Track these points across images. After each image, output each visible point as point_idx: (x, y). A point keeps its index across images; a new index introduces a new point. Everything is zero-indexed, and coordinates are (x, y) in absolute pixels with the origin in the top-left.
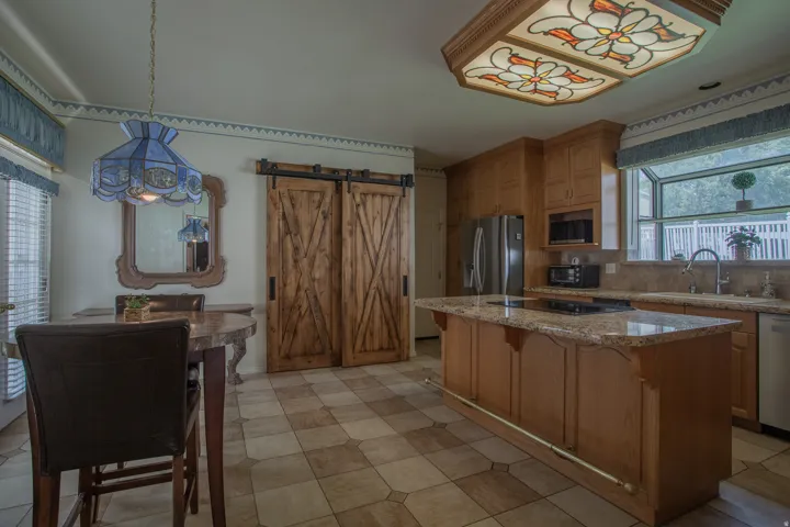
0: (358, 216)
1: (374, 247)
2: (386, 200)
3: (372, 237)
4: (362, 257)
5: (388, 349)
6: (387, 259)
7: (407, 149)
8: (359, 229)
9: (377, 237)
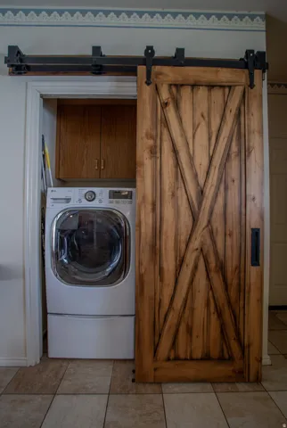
0: (166, 123)
1: (196, 176)
2: (217, 95)
3: (191, 159)
4: (173, 195)
5: (221, 359)
6: (220, 200)
7: (252, 17)
8: (166, 146)
9: (201, 160)
